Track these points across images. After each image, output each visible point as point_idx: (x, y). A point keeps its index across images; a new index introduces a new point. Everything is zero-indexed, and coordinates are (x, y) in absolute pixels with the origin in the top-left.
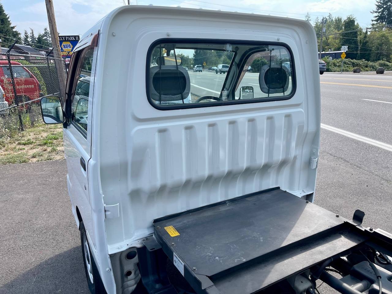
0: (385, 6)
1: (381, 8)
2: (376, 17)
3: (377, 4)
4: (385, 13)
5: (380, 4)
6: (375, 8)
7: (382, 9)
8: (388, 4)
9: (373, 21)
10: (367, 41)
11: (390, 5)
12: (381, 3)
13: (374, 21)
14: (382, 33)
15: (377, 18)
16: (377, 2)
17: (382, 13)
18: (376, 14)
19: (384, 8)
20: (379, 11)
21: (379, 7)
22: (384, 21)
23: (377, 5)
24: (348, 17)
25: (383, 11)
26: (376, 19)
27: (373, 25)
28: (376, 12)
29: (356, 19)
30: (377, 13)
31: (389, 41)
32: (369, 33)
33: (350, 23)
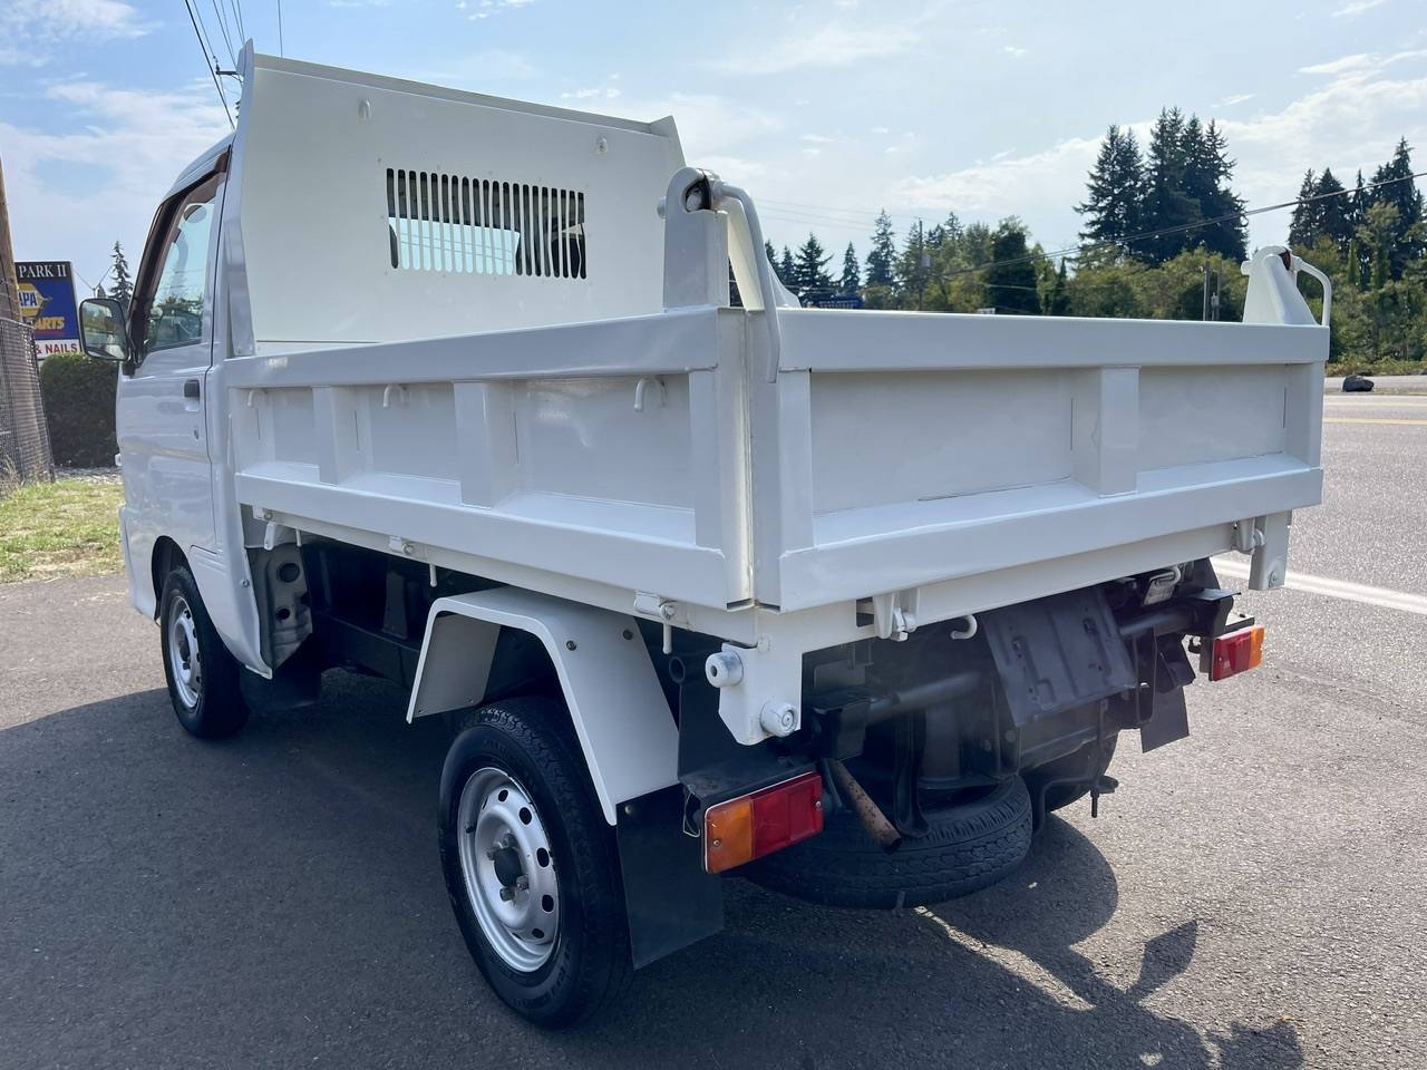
0: (1116, 192)
1: (1104, 196)
2: (1093, 223)
3: (1092, 182)
4: (1120, 212)
5: (1100, 183)
6: (1086, 197)
7: (1110, 198)
8: (1127, 184)
9: (1083, 236)
10: (1067, 297)
11: (1130, 186)
12: (1105, 181)
13: (1090, 236)
14: (1110, 274)
15: (1096, 227)
16: (1093, 177)
17: (1111, 213)
18: (1092, 216)
19: (1114, 196)
20: (1101, 205)
21: (1099, 193)
22: (1119, 236)
23: (1092, 187)
24: (1004, 223)
25: (1112, 207)
26: (1093, 230)
27: (1084, 248)
28: (1092, 209)
29: (1029, 230)
30: (1096, 213)
31: (1132, 298)
32: (1071, 275)
33: (1011, 242)
